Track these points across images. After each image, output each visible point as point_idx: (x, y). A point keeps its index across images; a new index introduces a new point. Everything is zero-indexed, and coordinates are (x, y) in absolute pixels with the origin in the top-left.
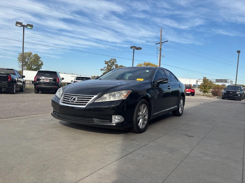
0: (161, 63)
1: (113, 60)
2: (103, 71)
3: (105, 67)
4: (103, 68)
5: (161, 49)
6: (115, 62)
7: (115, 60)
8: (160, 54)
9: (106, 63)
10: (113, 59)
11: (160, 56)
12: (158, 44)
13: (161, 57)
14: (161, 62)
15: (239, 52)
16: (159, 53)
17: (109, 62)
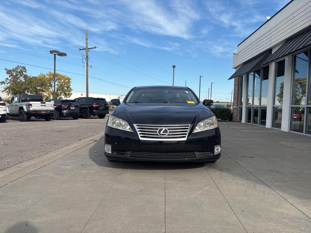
0: (89, 76)
1: (21, 68)
2: (3, 84)
3: (7, 79)
4: (4, 80)
5: (87, 57)
6: (24, 71)
7: (24, 68)
8: (87, 64)
9: (9, 72)
10: (20, 66)
11: (87, 66)
12: (83, 49)
13: (89, 67)
14: (88, 73)
15: (174, 67)
16: (85, 62)
17: (14, 70)
